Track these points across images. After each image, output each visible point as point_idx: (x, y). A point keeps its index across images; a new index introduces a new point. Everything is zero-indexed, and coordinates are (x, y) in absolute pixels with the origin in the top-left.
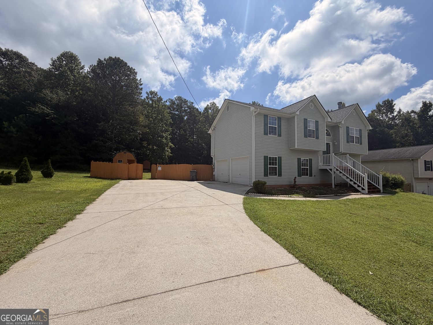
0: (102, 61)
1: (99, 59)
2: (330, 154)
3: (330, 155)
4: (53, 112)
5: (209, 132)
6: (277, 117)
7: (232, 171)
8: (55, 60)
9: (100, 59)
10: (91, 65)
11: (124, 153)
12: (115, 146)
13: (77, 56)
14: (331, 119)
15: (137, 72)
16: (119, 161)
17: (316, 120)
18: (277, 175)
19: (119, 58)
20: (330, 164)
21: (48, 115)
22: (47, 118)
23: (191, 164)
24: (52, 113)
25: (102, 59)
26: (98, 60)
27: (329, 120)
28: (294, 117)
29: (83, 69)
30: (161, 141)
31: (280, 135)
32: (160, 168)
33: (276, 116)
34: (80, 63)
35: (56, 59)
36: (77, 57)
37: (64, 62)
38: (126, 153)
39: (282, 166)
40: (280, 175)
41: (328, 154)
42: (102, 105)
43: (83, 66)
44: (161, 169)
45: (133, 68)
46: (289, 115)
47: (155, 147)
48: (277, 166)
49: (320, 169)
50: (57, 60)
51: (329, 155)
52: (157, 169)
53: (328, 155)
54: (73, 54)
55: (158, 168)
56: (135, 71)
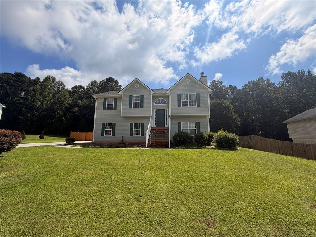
6: (114, 98)
17: (141, 95)
31: (115, 109)
39: (116, 129)
40: (113, 135)
48: (112, 129)
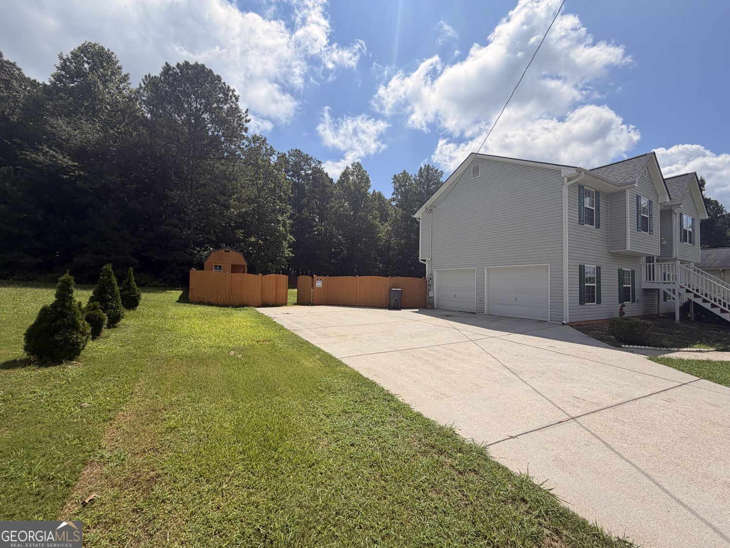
0: (174, 68)
1: (166, 63)
2: (653, 262)
3: (653, 265)
4: (76, 164)
5: (416, 216)
6: (594, 191)
7: (488, 291)
8: (68, 59)
9: (169, 63)
10: (148, 75)
11: (225, 251)
12: (200, 237)
13: (113, 53)
14: (670, 198)
15: (239, 96)
16: (215, 266)
17: (650, 199)
18: (594, 302)
19: (203, 66)
20: (653, 280)
21: (65, 170)
22: (65, 177)
23: (388, 277)
24: (74, 166)
25: (173, 64)
26: (164, 65)
27: (668, 200)
28: (625, 191)
29: (125, 80)
30: (276, 230)
31: (598, 226)
32: (319, 284)
33: (594, 189)
34: (120, 68)
35: (70, 56)
36: (113, 56)
37: (86, 66)
38: (229, 251)
39: (602, 284)
40: (599, 302)
41: (650, 262)
42: (173, 157)
43: (126, 76)
44: (321, 284)
45: (232, 88)
46: (616, 188)
47: (260, 242)
48: (595, 285)
49: (643, 289)
50: (73, 59)
51: (651, 264)
52: (313, 285)
53: (649, 264)
54: (103, 49)
55: (317, 284)
56: (235, 93)
